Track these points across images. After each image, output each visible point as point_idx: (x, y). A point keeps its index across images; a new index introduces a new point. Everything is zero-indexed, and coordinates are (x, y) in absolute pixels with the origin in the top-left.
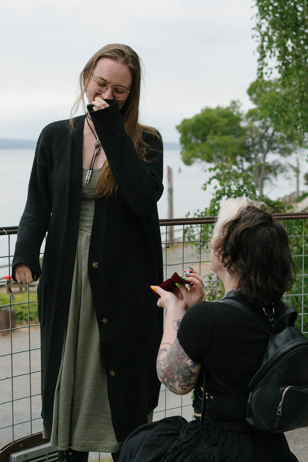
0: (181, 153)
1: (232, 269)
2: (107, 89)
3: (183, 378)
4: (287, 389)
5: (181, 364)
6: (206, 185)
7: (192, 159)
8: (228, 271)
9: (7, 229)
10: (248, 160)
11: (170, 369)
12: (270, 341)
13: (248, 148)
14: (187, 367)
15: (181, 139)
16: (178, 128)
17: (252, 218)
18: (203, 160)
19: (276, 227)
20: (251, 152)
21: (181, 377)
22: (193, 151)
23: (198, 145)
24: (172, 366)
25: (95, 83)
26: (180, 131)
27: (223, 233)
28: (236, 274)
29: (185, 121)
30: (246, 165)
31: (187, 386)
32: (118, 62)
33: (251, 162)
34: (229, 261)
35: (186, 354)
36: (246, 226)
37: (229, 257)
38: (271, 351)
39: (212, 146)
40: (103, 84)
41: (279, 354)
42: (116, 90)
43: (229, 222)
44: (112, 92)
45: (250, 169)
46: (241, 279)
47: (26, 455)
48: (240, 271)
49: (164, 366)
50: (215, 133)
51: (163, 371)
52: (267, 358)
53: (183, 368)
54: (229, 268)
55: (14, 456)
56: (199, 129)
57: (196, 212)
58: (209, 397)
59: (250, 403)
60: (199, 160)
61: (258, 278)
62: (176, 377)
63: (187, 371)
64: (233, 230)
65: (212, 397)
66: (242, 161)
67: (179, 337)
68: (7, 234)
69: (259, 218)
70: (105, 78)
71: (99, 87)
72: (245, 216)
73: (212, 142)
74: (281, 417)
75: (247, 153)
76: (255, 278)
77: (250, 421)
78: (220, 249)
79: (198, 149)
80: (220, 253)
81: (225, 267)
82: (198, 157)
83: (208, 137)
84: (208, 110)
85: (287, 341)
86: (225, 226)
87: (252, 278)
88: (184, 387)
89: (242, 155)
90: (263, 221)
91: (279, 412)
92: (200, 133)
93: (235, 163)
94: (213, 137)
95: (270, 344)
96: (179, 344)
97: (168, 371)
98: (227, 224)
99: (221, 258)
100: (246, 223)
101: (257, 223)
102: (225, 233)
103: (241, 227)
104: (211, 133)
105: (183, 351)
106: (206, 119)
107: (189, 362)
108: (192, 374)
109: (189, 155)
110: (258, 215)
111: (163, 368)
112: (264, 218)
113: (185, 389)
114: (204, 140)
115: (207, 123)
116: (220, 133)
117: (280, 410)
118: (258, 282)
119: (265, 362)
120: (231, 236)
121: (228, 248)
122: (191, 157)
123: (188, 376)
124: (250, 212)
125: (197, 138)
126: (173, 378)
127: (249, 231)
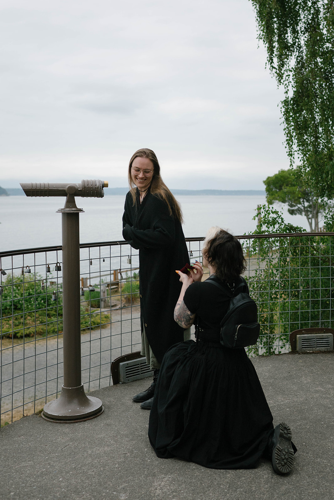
0: (266, 198)
1: (213, 264)
2: (140, 172)
3: (186, 321)
4: (239, 326)
5: (185, 313)
6: (255, 217)
7: (273, 201)
8: (211, 266)
9: (119, 242)
10: (308, 201)
11: (180, 315)
12: (231, 301)
13: (307, 194)
14: (188, 315)
15: (266, 188)
16: (264, 182)
17: (222, 238)
18: (280, 201)
19: (235, 242)
20: (309, 196)
21: (185, 320)
22: (273, 196)
23: (277, 192)
24: (180, 314)
25: (134, 170)
26: (265, 184)
27: (208, 246)
28: (215, 267)
29: (269, 178)
30: (306, 204)
31: (188, 324)
32: (143, 158)
33: (309, 203)
34: (211, 260)
35: (187, 309)
36: (219, 242)
37: (211, 258)
38: (231, 306)
39: (285, 193)
40: (138, 170)
41: (235, 307)
42: (145, 171)
43: (211, 240)
44: (143, 173)
45: (310, 206)
46: (217, 269)
47: (128, 364)
48: (217, 265)
49: (177, 313)
50: (287, 185)
51: (176, 316)
52: (229, 310)
53: (186, 315)
54: (211, 264)
55: (121, 364)
56: (277, 183)
57: (249, 233)
58: (201, 330)
59: (221, 334)
60: (277, 201)
61: (225, 269)
62: (182, 319)
63: (188, 317)
64: (213, 244)
65: (203, 330)
66: (303, 201)
67: (184, 300)
68: (119, 245)
69: (226, 238)
70: (138, 167)
71: (136, 172)
72: (219, 237)
73: (285, 190)
74: (237, 340)
75: (307, 197)
76: (224, 270)
77: (222, 343)
78: (206, 254)
79: (276, 195)
80: (206, 256)
81: (209, 263)
82: (277, 199)
83: (283, 188)
84: (283, 172)
85: (240, 300)
86: (209, 242)
87: (222, 269)
88: (187, 325)
89: (304, 198)
90: (228, 239)
91: (236, 338)
92: (277, 185)
93: (300, 203)
94: (286, 187)
95: (231, 302)
96: (184, 304)
97: (179, 316)
98: (210, 241)
99: (207, 259)
100: (219, 241)
101: (225, 241)
102: (209, 246)
103: (217, 243)
104: (285, 185)
105: (186, 307)
106: (282, 177)
107: (189, 313)
108: (190, 319)
109: (271, 198)
110: (226, 236)
111: (176, 314)
112: (228, 238)
113: (187, 326)
114: (280, 189)
115: (282, 179)
116: (290, 185)
117: (236, 337)
118: (226, 271)
119: (228, 312)
120: (212, 248)
121: (210, 254)
122: (272, 200)
123: (188, 320)
124: (222, 235)
125: (276, 188)
126: (181, 320)
127: (221, 245)
